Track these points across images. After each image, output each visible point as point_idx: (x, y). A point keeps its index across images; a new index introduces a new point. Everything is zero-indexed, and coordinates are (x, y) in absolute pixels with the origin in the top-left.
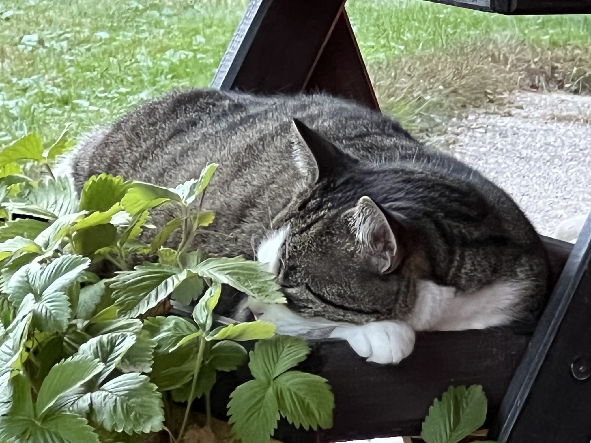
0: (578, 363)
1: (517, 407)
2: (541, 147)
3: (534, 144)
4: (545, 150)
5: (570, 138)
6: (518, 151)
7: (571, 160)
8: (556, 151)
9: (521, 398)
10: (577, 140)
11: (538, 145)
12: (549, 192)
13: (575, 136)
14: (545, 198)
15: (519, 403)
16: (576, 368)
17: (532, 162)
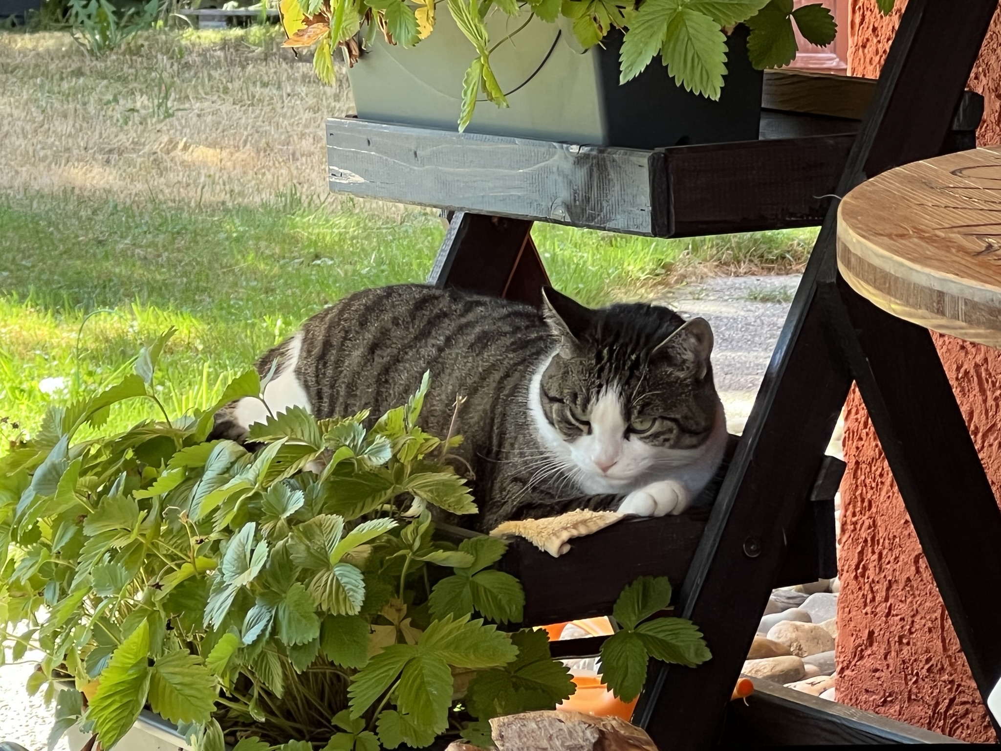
0: (749, 543)
1: (697, 585)
2: (742, 327)
3: (735, 325)
4: (746, 331)
5: (769, 317)
6: (721, 332)
7: (770, 338)
8: (756, 331)
9: (701, 577)
10: (775, 319)
11: (740, 326)
12: (751, 370)
13: (774, 315)
14: (747, 375)
15: (700, 581)
16: (748, 546)
17: (734, 343)
